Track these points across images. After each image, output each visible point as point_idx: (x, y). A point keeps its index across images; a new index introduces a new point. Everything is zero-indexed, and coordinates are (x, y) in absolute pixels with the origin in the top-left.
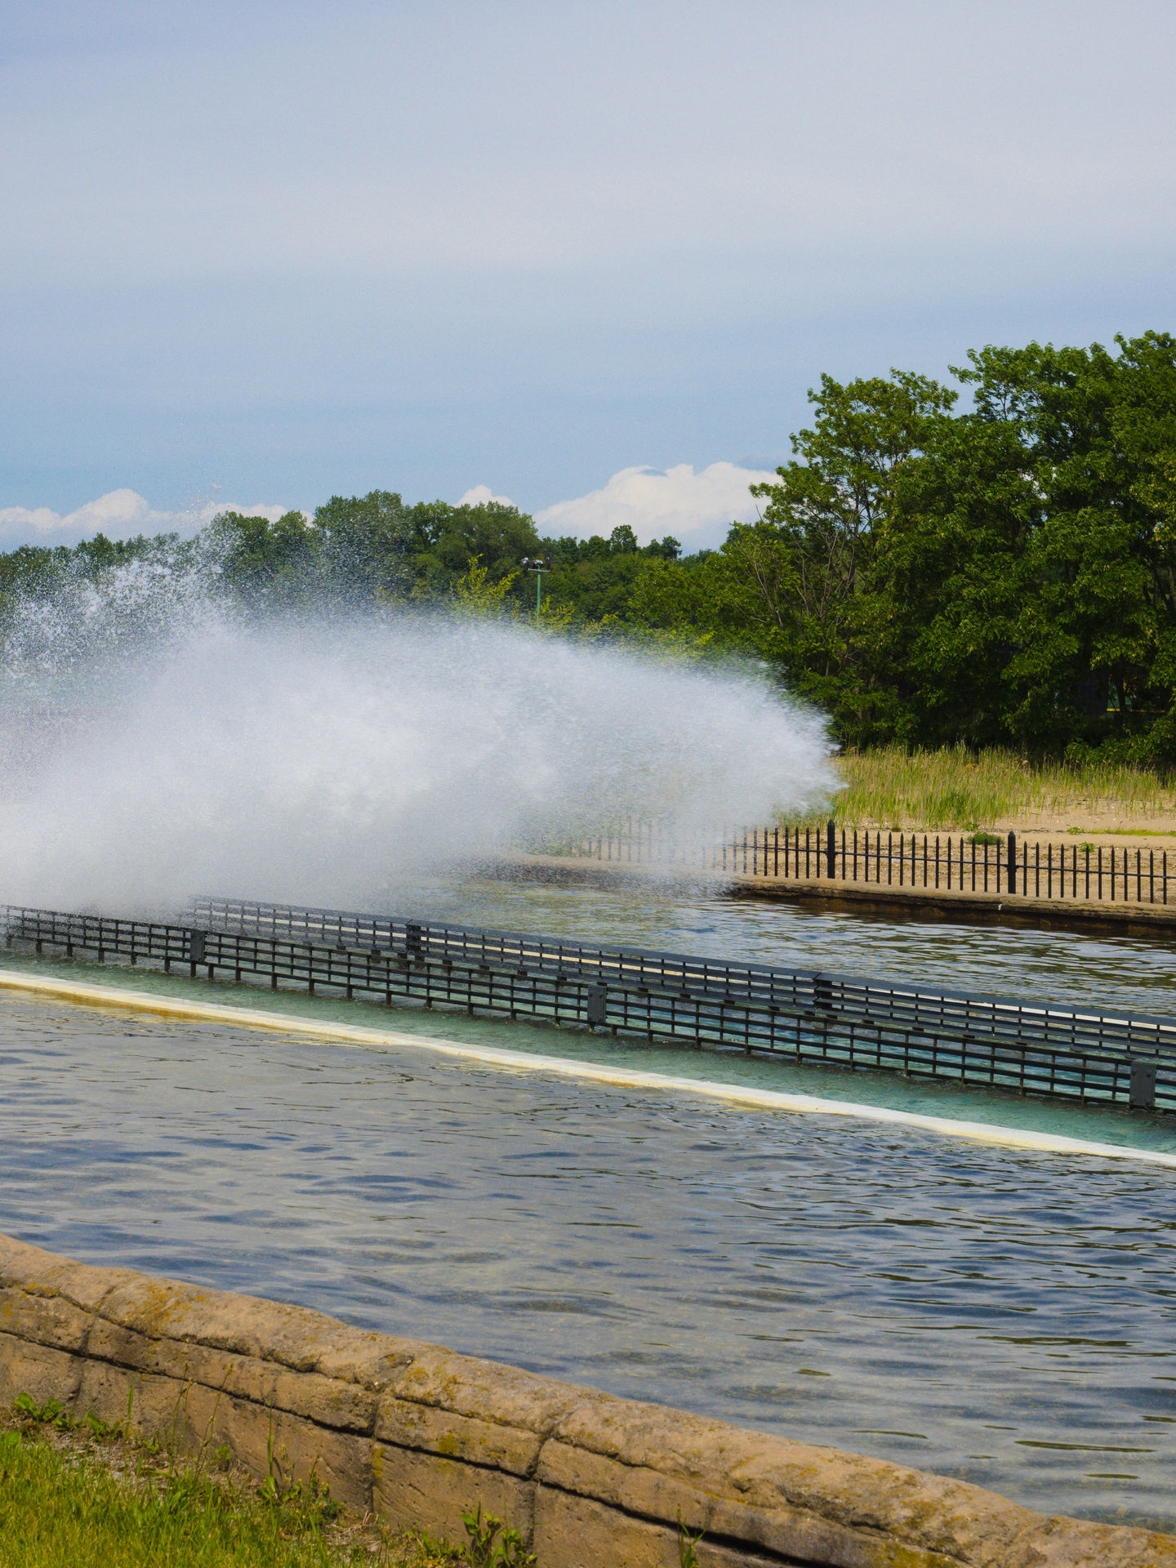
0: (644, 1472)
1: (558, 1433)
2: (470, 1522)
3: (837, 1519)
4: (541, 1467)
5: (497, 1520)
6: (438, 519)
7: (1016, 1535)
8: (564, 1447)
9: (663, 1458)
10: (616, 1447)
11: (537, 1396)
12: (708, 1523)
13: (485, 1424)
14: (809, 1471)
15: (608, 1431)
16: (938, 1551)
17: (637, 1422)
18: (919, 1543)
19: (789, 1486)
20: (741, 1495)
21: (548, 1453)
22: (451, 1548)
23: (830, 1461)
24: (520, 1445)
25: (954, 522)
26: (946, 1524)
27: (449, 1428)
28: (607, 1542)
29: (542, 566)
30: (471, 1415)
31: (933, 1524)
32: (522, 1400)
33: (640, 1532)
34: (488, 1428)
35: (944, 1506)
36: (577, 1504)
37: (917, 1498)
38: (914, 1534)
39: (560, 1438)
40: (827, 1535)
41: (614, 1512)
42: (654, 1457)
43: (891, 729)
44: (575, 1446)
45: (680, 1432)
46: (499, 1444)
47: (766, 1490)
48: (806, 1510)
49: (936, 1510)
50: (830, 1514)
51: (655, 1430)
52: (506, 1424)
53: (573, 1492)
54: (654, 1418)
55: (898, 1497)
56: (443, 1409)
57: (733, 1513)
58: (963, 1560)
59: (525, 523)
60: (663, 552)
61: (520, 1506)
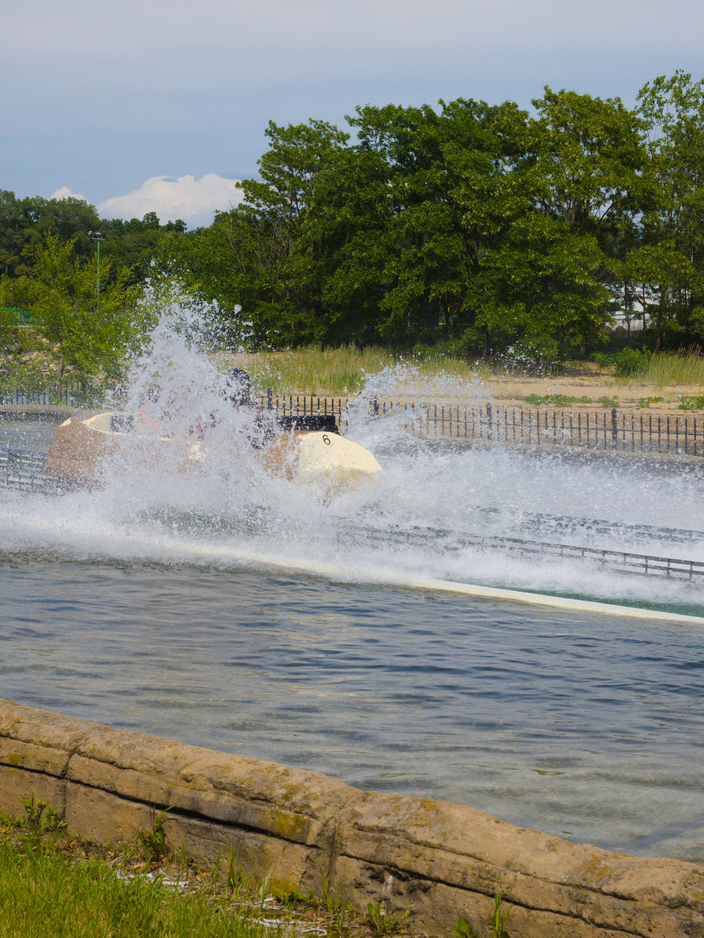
0: (131, 772)
1: (80, 750)
2: (28, 805)
3: (243, 796)
4: (69, 771)
5: (44, 803)
6: (39, 208)
7: (346, 802)
8: (83, 758)
9: (141, 764)
10: (114, 758)
11: (67, 729)
12: (167, 801)
13: (36, 746)
14: (227, 769)
15: (109, 748)
16: (300, 813)
17: (127, 743)
18: (290, 809)
19: (215, 778)
20: (187, 784)
21: (73, 763)
22: (16, 821)
23: (240, 763)
24: (57, 758)
25: (346, 212)
26: (305, 797)
27: (16, 749)
28: (108, 814)
29: (100, 236)
30: (28, 741)
31: (298, 798)
32: (59, 732)
33: (128, 807)
34: (38, 749)
35: (304, 787)
36: (91, 792)
37: (289, 782)
38: (287, 804)
39: (80, 754)
40: (237, 806)
41: (112, 796)
42: (136, 763)
43: (311, 335)
44: (90, 758)
45: (152, 748)
46: (45, 758)
47: (201, 781)
48: (224, 792)
49: (300, 789)
50: (238, 794)
51: (137, 747)
52: (49, 746)
53: (88, 785)
54: (137, 740)
55: (278, 782)
56: (11, 738)
57: (182, 795)
58: (314, 818)
59: (91, 210)
60: (175, 229)
61: (57, 794)
